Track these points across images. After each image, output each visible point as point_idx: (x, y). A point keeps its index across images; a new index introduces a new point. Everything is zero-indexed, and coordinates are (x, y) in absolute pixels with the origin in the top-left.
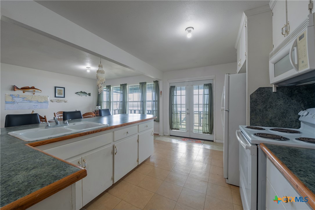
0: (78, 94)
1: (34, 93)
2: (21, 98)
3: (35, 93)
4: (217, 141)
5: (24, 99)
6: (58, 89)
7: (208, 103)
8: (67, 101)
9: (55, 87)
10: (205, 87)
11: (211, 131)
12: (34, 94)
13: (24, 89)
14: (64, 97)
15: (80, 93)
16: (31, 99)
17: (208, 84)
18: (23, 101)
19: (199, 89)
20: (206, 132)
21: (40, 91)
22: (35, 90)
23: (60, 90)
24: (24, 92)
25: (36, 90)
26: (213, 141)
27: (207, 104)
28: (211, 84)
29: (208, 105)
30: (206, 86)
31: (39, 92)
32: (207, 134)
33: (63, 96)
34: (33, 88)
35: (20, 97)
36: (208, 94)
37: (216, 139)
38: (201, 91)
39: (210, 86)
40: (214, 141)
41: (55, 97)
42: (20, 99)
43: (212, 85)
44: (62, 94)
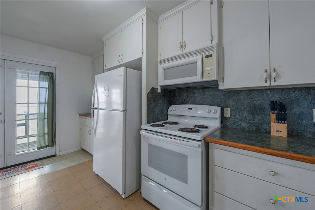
4: (61, 153)
7: (47, 102)
10: (42, 76)
11: (52, 142)
17: (48, 73)
19: (28, 80)
20: (43, 145)
26: (55, 156)
27: (45, 103)
28: (52, 73)
29: (47, 105)
30: (44, 75)
32: (45, 149)
36: (47, 88)
37: (60, 151)
38: (35, 83)
39: (51, 77)
40: (57, 155)
43: (54, 75)
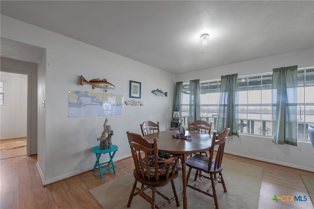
0: (155, 94)
1: (106, 89)
2: (90, 97)
3: (108, 90)
5: (94, 100)
6: (133, 85)
8: (143, 104)
9: (131, 82)
12: (106, 91)
13: (94, 82)
14: (140, 98)
15: (156, 92)
16: (102, 99)
18: (92, 103)
21: (113, 87)
22: (107, 84)
23: (136, 87)
24: (93, 88)
25: (109, 86)
31: (112, 89)
33: (139, 96)
34: (105, 81)
35: (88, 97)
41: (130, 97)
42: (88, 98)
44: (138, 93)
